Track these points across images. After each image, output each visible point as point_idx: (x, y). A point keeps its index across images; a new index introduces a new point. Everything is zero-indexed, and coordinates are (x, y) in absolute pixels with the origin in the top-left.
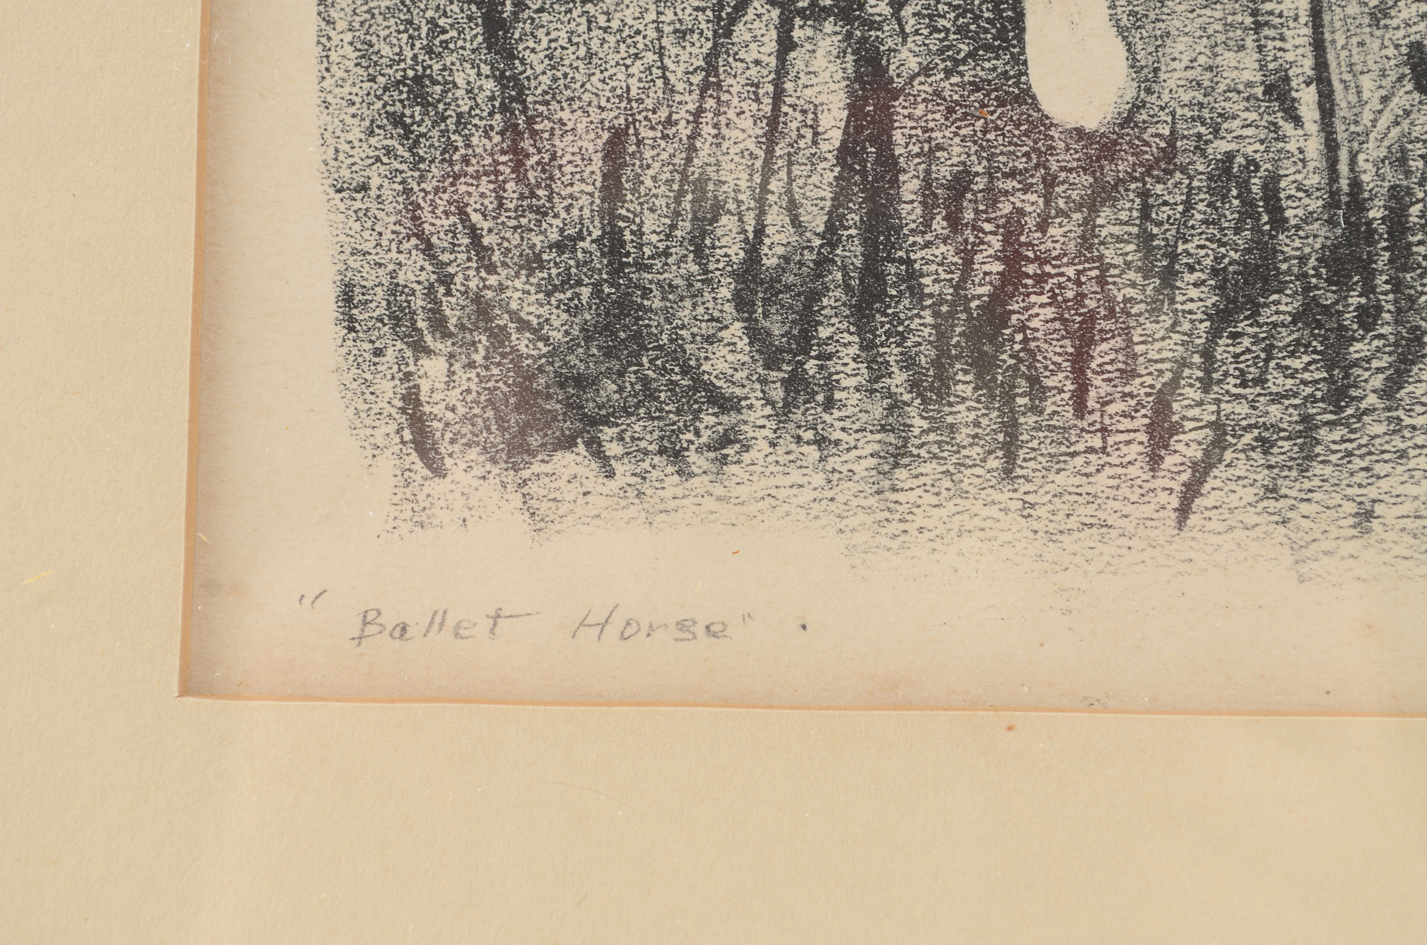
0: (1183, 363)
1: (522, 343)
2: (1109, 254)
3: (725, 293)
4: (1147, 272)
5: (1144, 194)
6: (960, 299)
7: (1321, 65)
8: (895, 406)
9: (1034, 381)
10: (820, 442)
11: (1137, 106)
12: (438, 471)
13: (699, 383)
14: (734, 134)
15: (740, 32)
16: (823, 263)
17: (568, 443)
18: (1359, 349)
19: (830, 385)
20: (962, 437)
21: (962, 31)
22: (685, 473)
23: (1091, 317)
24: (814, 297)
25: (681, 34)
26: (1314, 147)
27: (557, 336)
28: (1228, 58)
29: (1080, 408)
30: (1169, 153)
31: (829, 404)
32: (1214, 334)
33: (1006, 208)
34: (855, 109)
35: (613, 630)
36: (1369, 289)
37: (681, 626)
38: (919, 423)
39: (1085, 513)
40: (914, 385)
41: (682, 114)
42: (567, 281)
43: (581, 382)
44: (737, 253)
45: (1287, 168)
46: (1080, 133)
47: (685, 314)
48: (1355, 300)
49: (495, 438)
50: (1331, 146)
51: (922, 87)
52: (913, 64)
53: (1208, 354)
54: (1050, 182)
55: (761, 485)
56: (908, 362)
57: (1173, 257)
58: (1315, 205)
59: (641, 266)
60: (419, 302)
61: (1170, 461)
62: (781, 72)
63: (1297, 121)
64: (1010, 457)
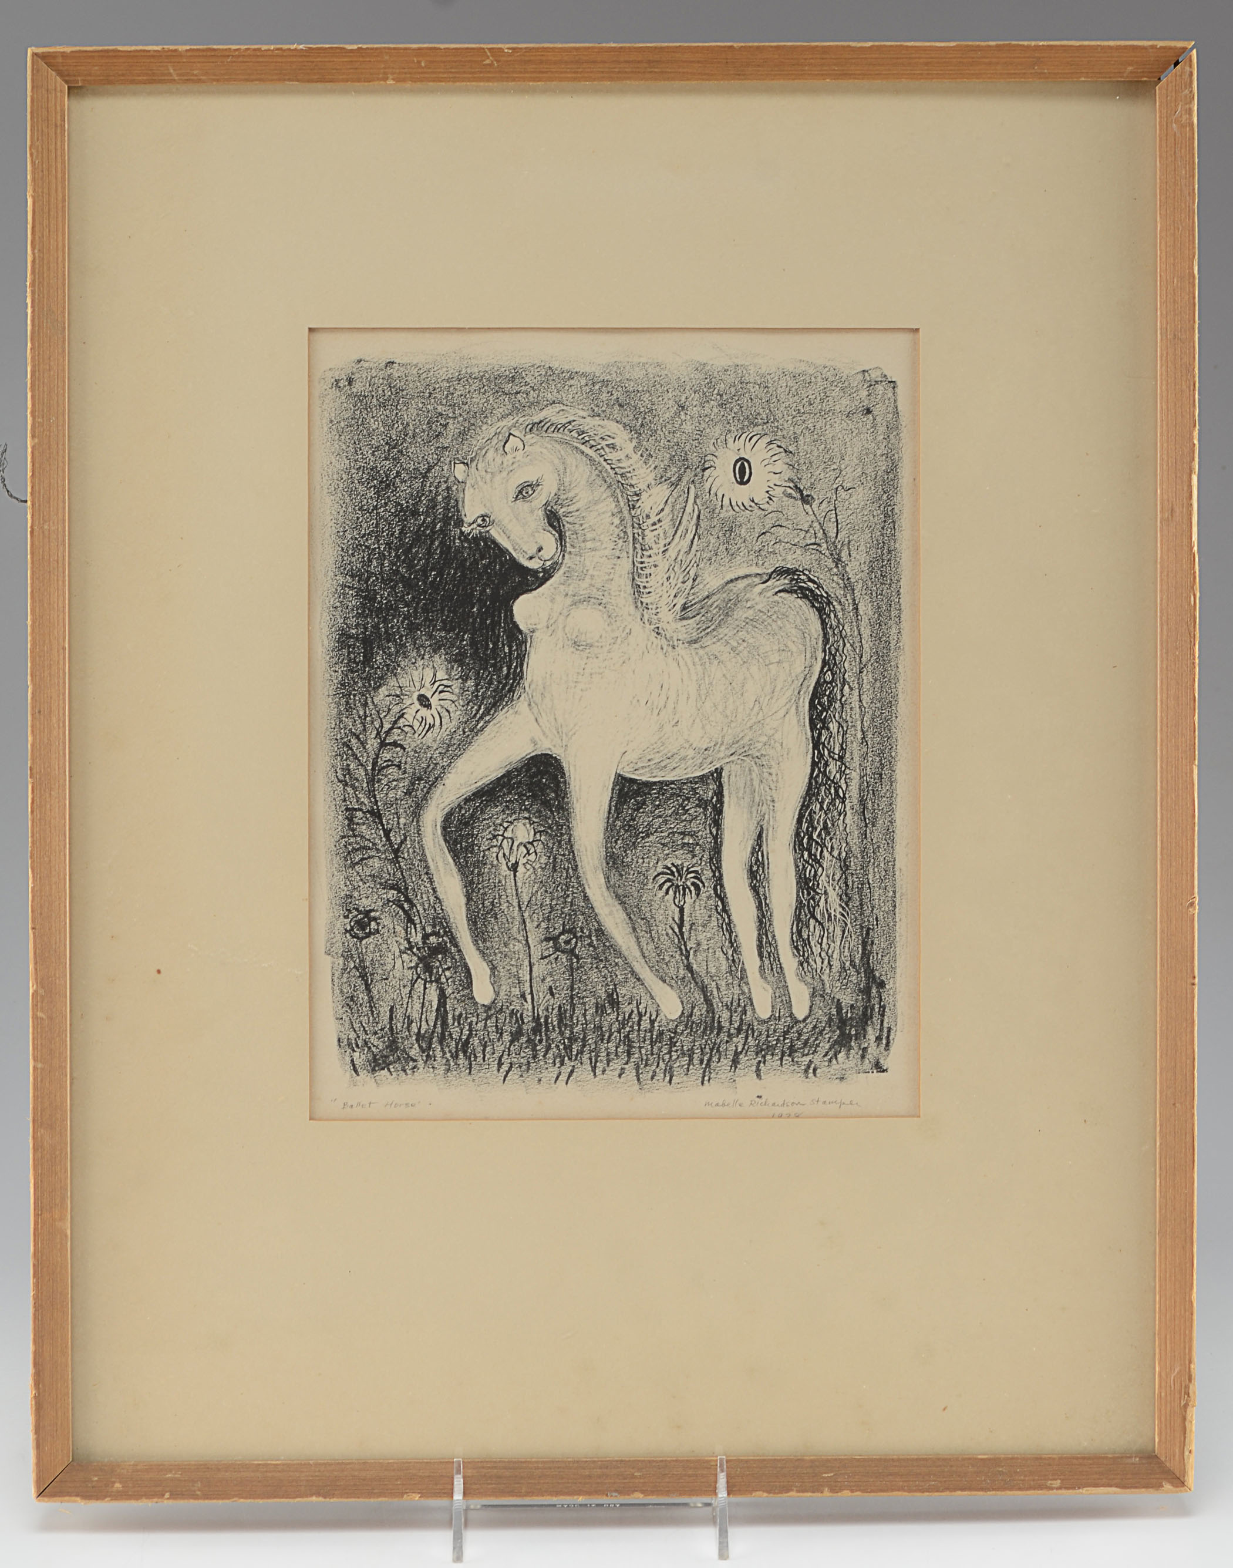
0: (504, 1051)
1: (374, 1049)
2: (490, 1029)
3: (414, 1038)
4: (497, 1033)
5: (497, 1017)
6: (460, 1039)
7: (532, 991)
8: (448, 1060)
9: (475, 1055)
10: (433, 1068)
11: (495, 999)
12: (358, 1075)
13: (409, 1057)
14: (414, 1007)
15: (416, 986)
16: (433, 1032)
17: (383, 1069)
18: (538, 1048)
19: (435, 1057)
20: (461, 1066)
21: (460, 985)
22: (406, 1074)
23: (486, 1042)
24: (432, 1039)
25: (404, 986)
26: (530, 1007)
27: (381, 1048)
28: (513, 989)
29: (484, 1061)
30: (501, 1009)
31: (435, 1060)
32: (510, 1045)
33: (469, 1021)
34: (439, 1001)
35: (393, 1106)
36: (541, 1036)
37: (407, 1104)
38: (452, 1064)
39: (485, 1081)
40: (451, 1056)
41: (405, 1003)
42: (382, 1037)
43: (387, 1057)
44: (416, 1031)
45: (525, 1012)
46: (484, 1005)
47: (406, 1043)
48: (538, 1038)
49: (369, 1068)
50: (533, 1007)
51: (452, 996)
52: (451, 992)
53: (509, 1049)
54: (478, 1015)
55: (421, 1077)
56: (450, 1051)
57: (502, 1030)
58: (530, 1019)
59: (397, 1033)
60: (353, 1041)
61: (501, 1070)
62: (424, 994)
63: (526, 1001)
64: (470, 1068)
